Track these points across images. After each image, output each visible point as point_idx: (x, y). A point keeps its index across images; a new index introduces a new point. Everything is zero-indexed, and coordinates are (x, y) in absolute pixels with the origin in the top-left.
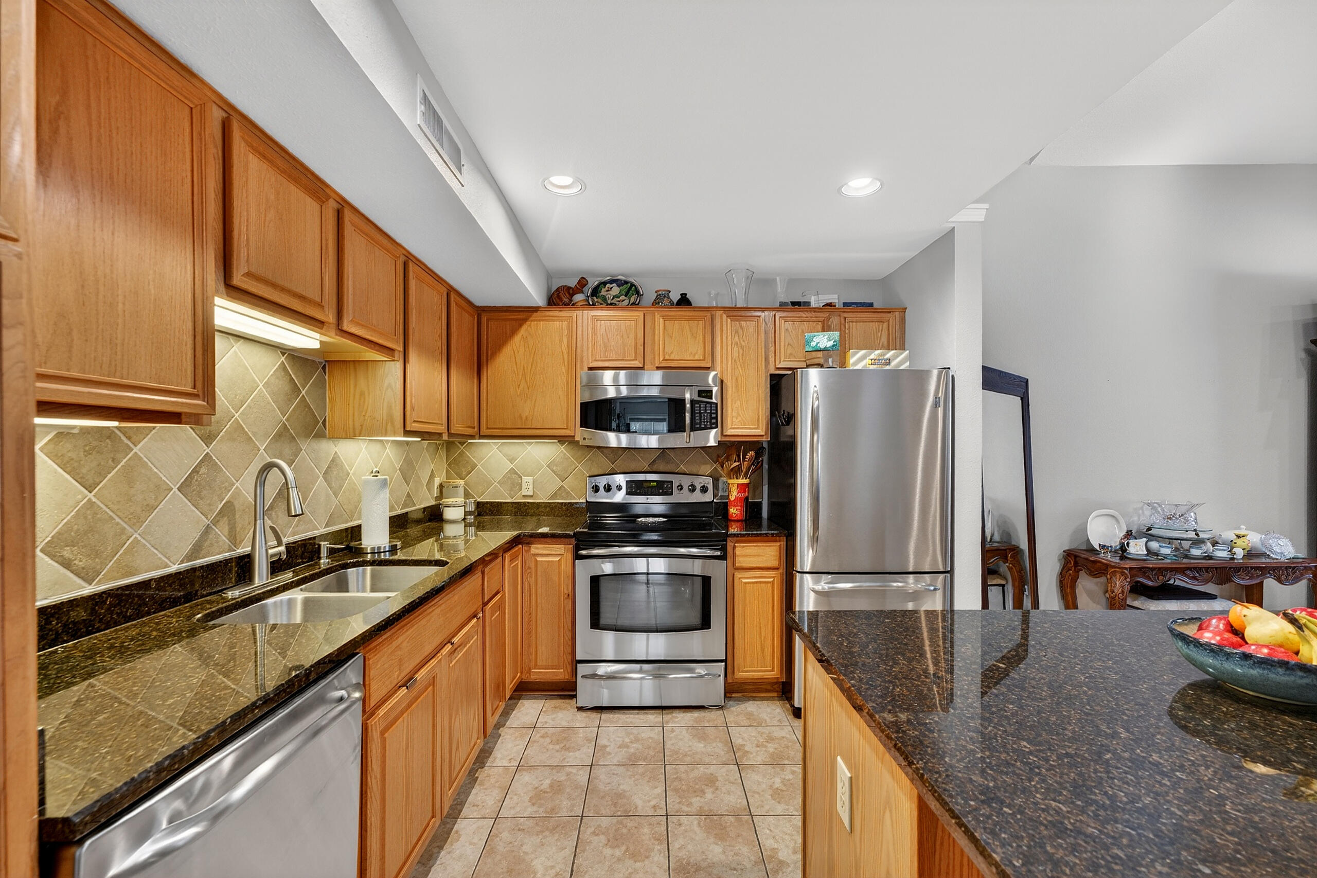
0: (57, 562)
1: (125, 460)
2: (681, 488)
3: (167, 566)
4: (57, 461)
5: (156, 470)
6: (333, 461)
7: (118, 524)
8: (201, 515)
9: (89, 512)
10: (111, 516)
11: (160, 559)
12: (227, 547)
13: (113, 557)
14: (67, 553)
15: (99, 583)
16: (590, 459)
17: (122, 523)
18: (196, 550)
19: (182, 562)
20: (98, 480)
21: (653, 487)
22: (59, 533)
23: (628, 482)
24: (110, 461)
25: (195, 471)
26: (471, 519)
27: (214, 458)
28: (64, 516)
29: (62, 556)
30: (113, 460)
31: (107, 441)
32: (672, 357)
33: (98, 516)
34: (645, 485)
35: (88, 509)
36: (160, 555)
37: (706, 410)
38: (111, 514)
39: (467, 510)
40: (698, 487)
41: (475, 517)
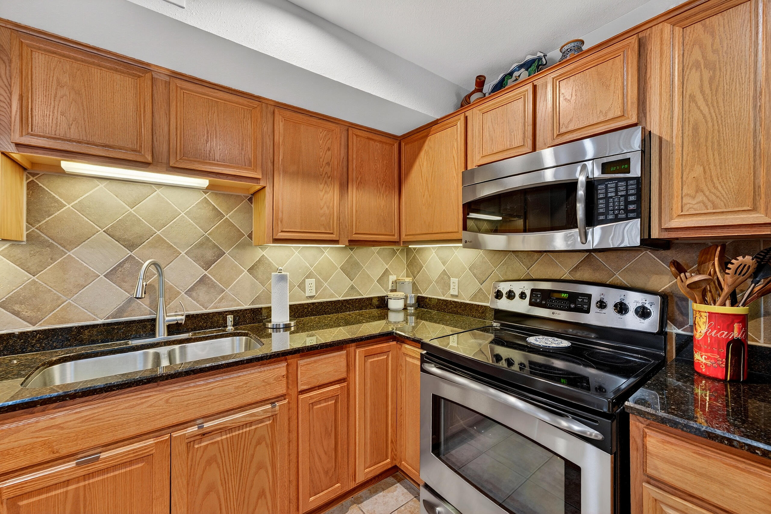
0: (9, 312)
1: (60, 259)
2: (602, 305)
3: (94, 320)
4: (9, 259)
5: (85, 264)
6: (259, 261)
7: (55, 294)
8: (125, 292)
9: (32, 287)
10: (49, 289)
11: (89, 315)
12: (149, 312)
13: (51, 312)
14: (17, 308)
15: (41, 325)
16: (505, 263)
17: (58, 293)
18: (121, 311)
19: (108, 318)
20: (39, 270)
21: (563, 299)
22: (11, 297)
23: (533, 291)
24: (49, 259)
25: (120, 265)
26: (411, 310)
27: (137, 258)
28: (14, 288)
29: (14, 309)
30: (51, 259)
31: (48, 248)
32: (571, 128)
33: (40, 289)
34: (556, 295)
35: (32, 285)
36: (89, 313)
37: (616, 192)
38: (50, 288)
39: (408, 302)
40: (632, 307)
41: (416, 309)
